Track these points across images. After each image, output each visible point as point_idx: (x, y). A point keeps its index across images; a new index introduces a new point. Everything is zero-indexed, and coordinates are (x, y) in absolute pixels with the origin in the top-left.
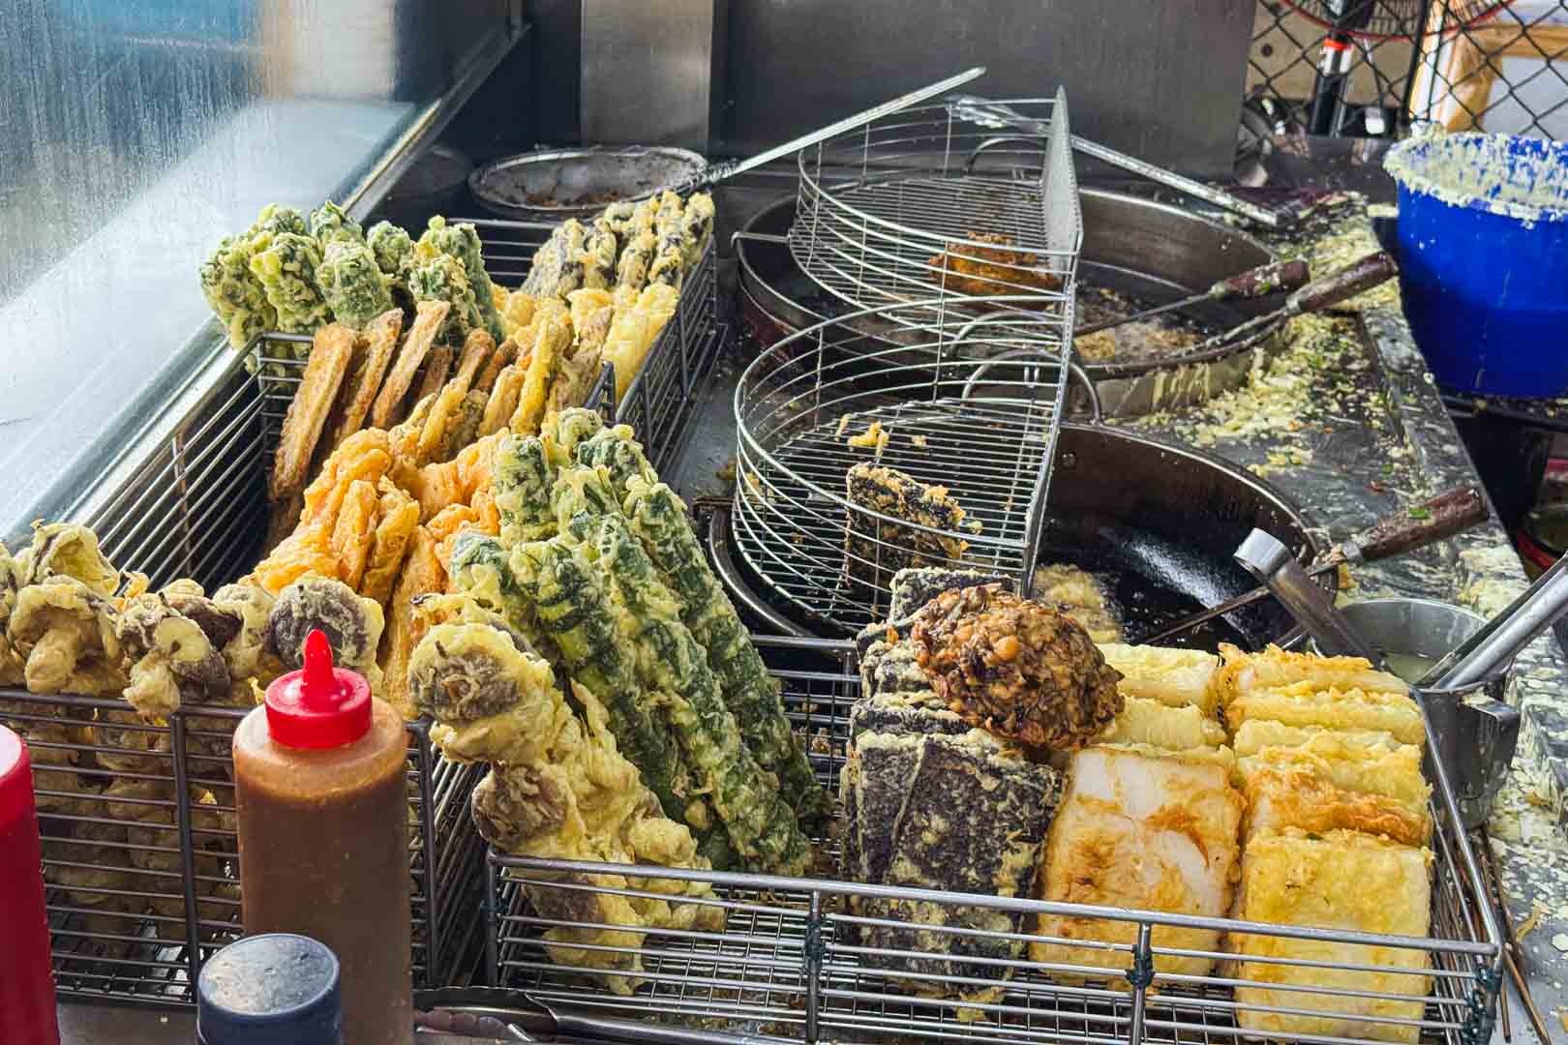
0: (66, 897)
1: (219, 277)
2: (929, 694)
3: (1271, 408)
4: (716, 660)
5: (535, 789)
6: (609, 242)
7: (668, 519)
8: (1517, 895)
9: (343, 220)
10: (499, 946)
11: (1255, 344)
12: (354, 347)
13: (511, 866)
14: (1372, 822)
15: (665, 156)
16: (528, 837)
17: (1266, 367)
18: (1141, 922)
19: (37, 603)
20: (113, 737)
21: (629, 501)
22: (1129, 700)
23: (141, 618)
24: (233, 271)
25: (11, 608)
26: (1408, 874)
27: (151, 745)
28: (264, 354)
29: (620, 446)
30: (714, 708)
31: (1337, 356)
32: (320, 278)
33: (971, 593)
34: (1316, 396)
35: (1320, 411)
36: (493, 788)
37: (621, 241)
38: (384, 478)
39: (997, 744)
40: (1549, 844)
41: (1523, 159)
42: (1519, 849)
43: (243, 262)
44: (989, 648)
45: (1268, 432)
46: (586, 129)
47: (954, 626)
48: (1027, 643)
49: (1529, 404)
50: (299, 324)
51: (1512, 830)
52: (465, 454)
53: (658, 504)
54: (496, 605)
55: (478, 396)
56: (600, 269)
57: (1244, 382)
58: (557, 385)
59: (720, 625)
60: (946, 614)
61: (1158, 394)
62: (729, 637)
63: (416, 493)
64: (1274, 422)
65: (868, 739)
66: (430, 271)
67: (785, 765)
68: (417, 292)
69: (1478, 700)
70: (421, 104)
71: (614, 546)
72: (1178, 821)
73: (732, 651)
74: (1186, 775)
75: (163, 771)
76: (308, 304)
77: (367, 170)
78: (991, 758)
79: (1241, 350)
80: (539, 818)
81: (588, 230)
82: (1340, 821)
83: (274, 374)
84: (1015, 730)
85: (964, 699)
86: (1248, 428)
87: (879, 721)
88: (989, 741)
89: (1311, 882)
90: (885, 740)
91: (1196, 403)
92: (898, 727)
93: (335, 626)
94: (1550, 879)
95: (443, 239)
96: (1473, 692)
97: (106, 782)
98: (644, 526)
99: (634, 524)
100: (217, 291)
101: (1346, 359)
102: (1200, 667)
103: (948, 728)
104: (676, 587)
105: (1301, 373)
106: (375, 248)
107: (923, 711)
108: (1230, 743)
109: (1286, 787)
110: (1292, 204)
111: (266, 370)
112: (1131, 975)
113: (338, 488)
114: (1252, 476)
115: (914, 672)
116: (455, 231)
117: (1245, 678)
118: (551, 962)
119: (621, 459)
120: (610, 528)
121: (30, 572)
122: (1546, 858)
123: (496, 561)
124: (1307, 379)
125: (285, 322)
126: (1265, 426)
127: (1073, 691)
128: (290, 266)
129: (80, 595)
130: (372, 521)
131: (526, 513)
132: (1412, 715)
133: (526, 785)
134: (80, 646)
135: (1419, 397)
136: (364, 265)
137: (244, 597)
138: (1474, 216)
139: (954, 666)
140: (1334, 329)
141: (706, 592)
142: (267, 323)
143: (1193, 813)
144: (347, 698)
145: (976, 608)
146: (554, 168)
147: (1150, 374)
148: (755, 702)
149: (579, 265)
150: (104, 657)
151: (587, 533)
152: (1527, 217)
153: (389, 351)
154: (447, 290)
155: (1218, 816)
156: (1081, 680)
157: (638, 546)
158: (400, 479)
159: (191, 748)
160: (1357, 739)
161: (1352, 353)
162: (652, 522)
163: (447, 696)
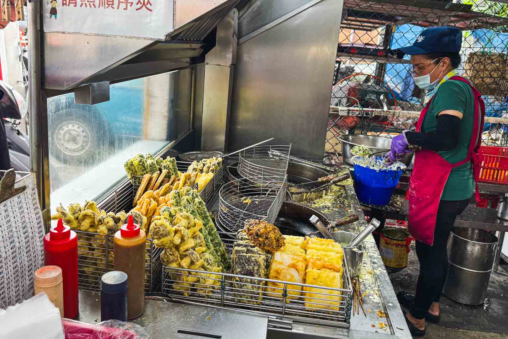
0: (83, 272)
1: (127, 165)
2: (249, 241)
3: (326, 202)
4: (210, 234)
5: (172, 253)
6: (202, 165)
7: (202, 206)
8: (363, 289)
9: (151, 156)
10: (164, 285)
11: (323, 190)
12: (150, 178)
13: (167, 268)
14: (330, 267)
15: (216, 153)
16: (170, 263)
17: (326, 194)
18: (285, 283)
19: (84, 214)
20: (96, 240)
21: (195, 203)
22: (286, 244)
23: (102, 217)
24: (130, 164)
25: (79, 215)
26: (336, 277)
27: (102, 243)
28: (135, 180)
29: (194, 193)
30: (208, 242)
31: (340, 193)
32: (146, 165)
33: (257, 221)
34: (335, 200)
35: (336, 203)
36: (164, 252)
37: (204, 165)
38: (152, 198)
39: (260, 250)
40: (371, 280)
41: (378, 160)
42: (365, 281)
43: (132, 162)
44: (259, 231)
45: (325, 206)
46: (202, 148)
47: (253, 227)
48: (267, 231)
49: (379, 206)
50: (141, 174)
51: (363, 277)
52: (167, 195)
53: (200, 203)
54: (168, 219)
55: (171, 186)
56: (200, 169)
57: (321, 197)
58: (186, 184)
59: (211, 227)
60: (253, 224)
61: (304, 198)
62: (212, 230)
63: (157, 201)
64: (326, 204)
65: (236, 248)
66: (165, 165)
67: (223, 256)
68: (163, 168)
69: (355, 250)
70: (171, 141)
71: (191, 210)
72: (294, 266)
73: (213, 232)
74: (295, 257)
75: (105, 247)
76: (143, 170)
77: (159, 151)
78: (259, 252)
79: (321, 191)
80: (172, 259)
81: (198, 163)
82: (324, 267)
83: (136, 183)
84: (263, 247)
85: (254, 240)
86: (321, 205)
87: (239, 245)
88: (259, 249)
89: (317, 278)
90: (239, 248)
91: (312, 200)
92: (242, 247)
93: (137, 220)
94: (370, 286)
95: (169, 160)
96: (354, 248)
97: (93, 250)
98: (198, 207)
99: (196, 207)
100: (127, 168)
101: (342, 194)
102: (301, 239)
103: (251, 247)
104: (203, 219)
105: (333, 196)
106: (156, 161)
107: (247, 244)
108: (306, 253)
109: (314, 260)
110: (335, 167)
111: (135, 182)
112: (283, 295)
113: (143, 200)
114: (321, 213)
115: (246, 237)
116: (172, 159)
117: (310, 242)
118: (173, 288)
119: (195, 195)
120: (191, 206)
121: (84, 209)
122: (370, 282)
123: (169, 211)
124: (334, 197)
125: (139, 174)
126: (325, 205)
127: (275, 240)
128: (140, 163)
129: (92, 213)
130: (148, 206)
131: (176, 204)
132: (341, 250)
133: (170, 252)
134: (91, 223)
135: (354, 201)
136: (154, 163)
137: (122, 215)
138: (367, 169)
139: (253, 234)
140: (340, 189)
141: (209, 221)
142: (136, 174)
143: (296, 265)
144: (135, 228)
145: (258, 224)
146: (196, 154)
147: (303, 194)
148: (217, 243)
149: (196, 169)
150: (95, 225)
151: (186, 207)
152: (377, 170)
153: (156, 178)
154: (168, 168)
155: (301, 265)
156: (276, 238)
157: (196, 210)
158: (155, 199)
159: (109, 243)
160: (329, 253)
161: (343, 193)
162: (199, 206)
163: (156, 233)
